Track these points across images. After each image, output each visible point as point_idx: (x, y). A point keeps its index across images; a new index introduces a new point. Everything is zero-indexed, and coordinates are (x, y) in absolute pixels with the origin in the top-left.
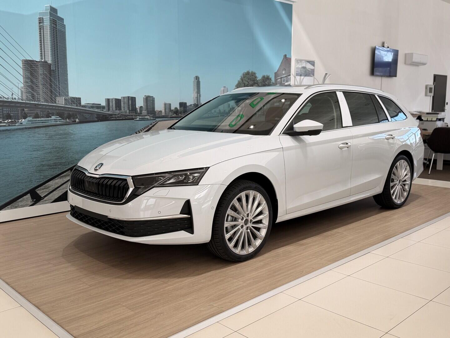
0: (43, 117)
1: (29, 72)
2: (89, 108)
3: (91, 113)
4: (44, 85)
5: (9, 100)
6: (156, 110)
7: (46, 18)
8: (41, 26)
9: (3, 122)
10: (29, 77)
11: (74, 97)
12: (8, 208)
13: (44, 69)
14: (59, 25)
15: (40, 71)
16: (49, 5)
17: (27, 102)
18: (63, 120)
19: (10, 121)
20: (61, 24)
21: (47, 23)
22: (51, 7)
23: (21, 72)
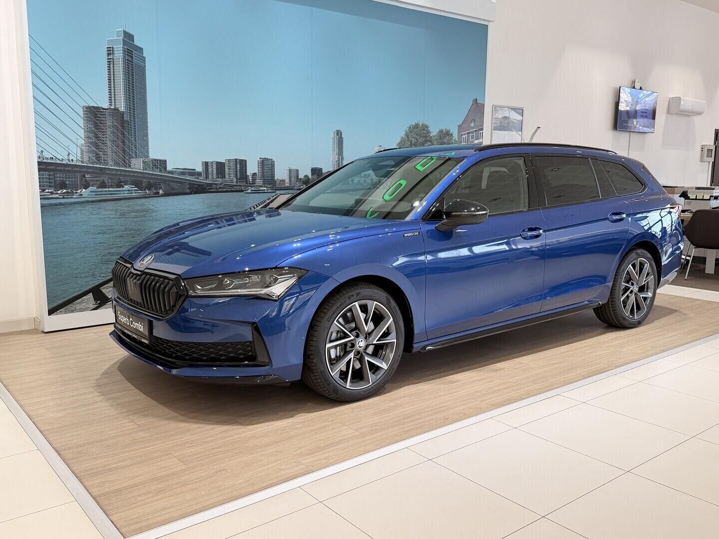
0: (111, 186)
1: (93, 123)
2: (178, 174)
3: (181, 182)
4: (113, 141)
5: (64, 162)
6: (276, 178)
7: (117, 48)
8: (111, 59)
9: (55, 192)
10: (92, 130)
11: (157, 158)
12: (61, 312)
13: (114, 120)
14: (136, 57)
15: (109, 122)
16: (122, 29)
17: (89, 165)
18: (140, 192)
19: (65, 191)
20: (139, 55)
21: (119, 55)
22: (125, 32)
23: (82, 124)
